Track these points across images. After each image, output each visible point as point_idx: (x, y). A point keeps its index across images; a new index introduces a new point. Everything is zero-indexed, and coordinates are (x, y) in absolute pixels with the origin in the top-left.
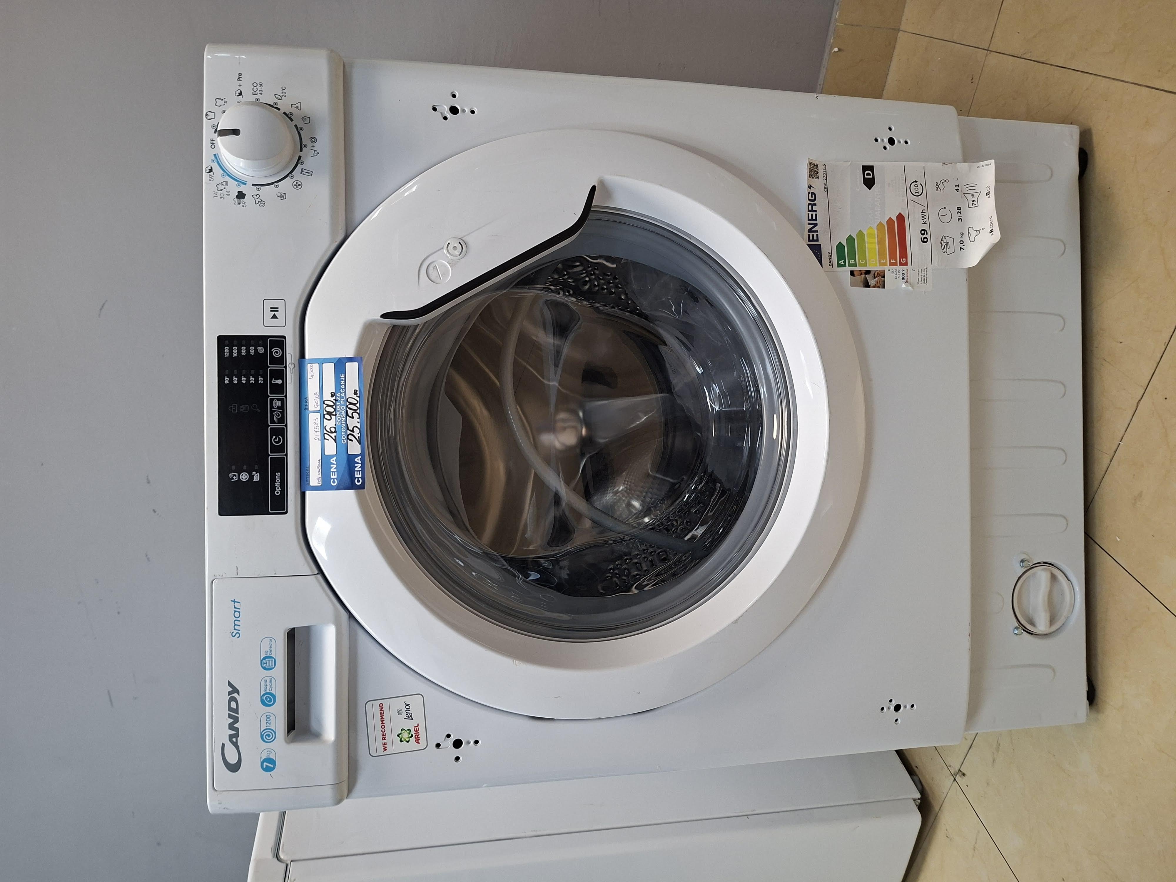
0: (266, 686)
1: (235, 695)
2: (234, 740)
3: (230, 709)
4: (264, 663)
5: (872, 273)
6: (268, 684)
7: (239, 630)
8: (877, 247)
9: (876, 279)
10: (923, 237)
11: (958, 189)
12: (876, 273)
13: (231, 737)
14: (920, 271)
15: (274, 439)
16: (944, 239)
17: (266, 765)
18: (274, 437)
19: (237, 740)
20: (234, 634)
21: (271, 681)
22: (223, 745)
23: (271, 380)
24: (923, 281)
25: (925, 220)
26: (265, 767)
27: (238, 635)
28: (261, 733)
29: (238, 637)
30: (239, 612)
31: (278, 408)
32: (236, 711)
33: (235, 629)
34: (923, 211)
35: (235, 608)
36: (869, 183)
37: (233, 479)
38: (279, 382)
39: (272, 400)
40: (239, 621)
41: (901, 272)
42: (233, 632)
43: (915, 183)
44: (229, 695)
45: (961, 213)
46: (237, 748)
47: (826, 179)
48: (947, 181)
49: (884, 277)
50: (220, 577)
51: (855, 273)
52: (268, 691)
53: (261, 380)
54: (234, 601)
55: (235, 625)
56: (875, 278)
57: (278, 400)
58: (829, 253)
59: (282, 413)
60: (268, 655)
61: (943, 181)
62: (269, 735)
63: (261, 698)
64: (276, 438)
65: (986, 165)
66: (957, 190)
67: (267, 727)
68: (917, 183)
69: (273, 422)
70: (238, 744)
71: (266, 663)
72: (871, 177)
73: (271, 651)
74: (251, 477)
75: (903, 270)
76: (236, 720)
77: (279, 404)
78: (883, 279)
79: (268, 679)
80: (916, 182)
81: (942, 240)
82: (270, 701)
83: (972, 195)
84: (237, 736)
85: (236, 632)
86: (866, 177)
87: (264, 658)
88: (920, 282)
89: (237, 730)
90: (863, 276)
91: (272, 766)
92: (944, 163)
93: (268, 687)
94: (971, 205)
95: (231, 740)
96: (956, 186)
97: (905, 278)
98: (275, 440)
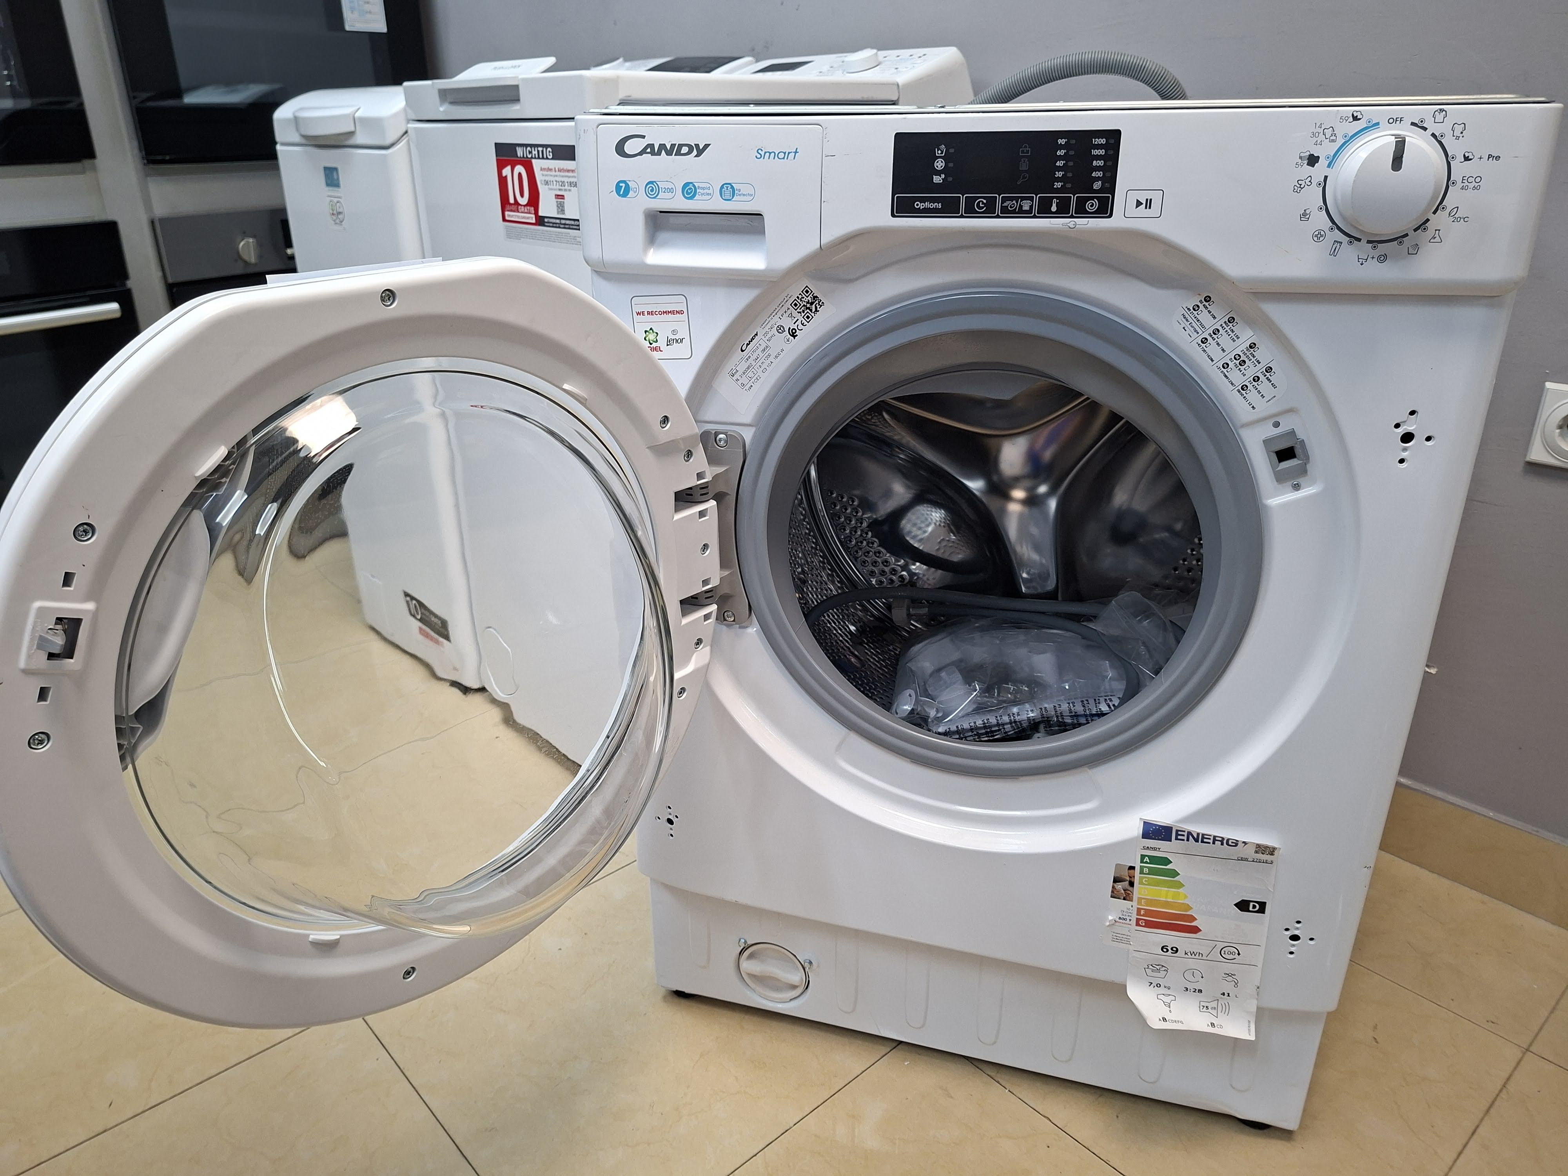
0: (703, 188)
1: (695, 152)
2: (649, 150)
3: (681, 146)
4: (727, 187)
5: (1131, 889)
6: (705, 191)
7: (764, 158)
8: (1162, 899)
9: (1123, 891)
10: (1169, 949)
11: (1224, 995)
12: (1130, 892)
13: (651, 146)
14: (1129, 937)
15: (982, 201)
16: (1164, 968)
17: (622, 186)
18: (985, 201)
19: (648, 153)
20: (760, 151)
21: (708, 194)
22: (643, 137)
23: (1057, 198)
24: (1115, 937)
25: (1189, 954)
26: (621, 185)
27: (759, 156)
28: (655, 182)
29: (756, 157)
30: (784, 158)
31: (1021, 206)
32: (678, 153)
33: (765, 153)
34: (1201, 955)
35: (789, 153)
36: (1243, 906)
37: (938, 151)
38: (1054, 208)
39: (1031, 199)
40: (774, 158)
41: (1128, 918)
42: (762, 150)
43: (1237, 952)
44: (695, 145)
45: (1194, 992)
46: (640, 154)
47: (1253, 861)
48: (1236, 986)
49: (1124, 899)
50: (824, 134)
51: (1132, 871)
52: (698, 191)
53: (1058, 185)
54: (796, 152)
55: (770, 153)
56: (1124, 890)
57: (1031, 207)
58: (1159, 849)
59: (1014, 212)
60: (736, 192)
61: (1236, 982)
62: (652, 191)
63: (691, 183)
64: (983, 203)
65: (1249, 1030)
66: (1224, 994)
67: (660, 189)
68: (1236, 955)
69: (1004, 200)
70: (644, 155)
71: (727, 189)
72: (1251, 909)
73: (740, 195)
74: (938, 173)
75: (1130, 920)
76: (669, 153)
77: (1026, 208)
78: (1122, 898)
79: (711, 191)
80: (1239, 954)
81: (1163, 966)
82: (688, 194)
83: (1215, 1008)
84: (653, 153)
85: (763, 153)
86: (1251, 904)
87: (732, 187)
88: (1115, 934)
89: (659, 153)
90: (1128, 879)
91: (621, 193)
92: (1258, 988)
93: (702, 191)
94: (1202, 1004)
95: (648, 146)
96: (1229, 994)
97: (1121, 921)
98: (981, 203)
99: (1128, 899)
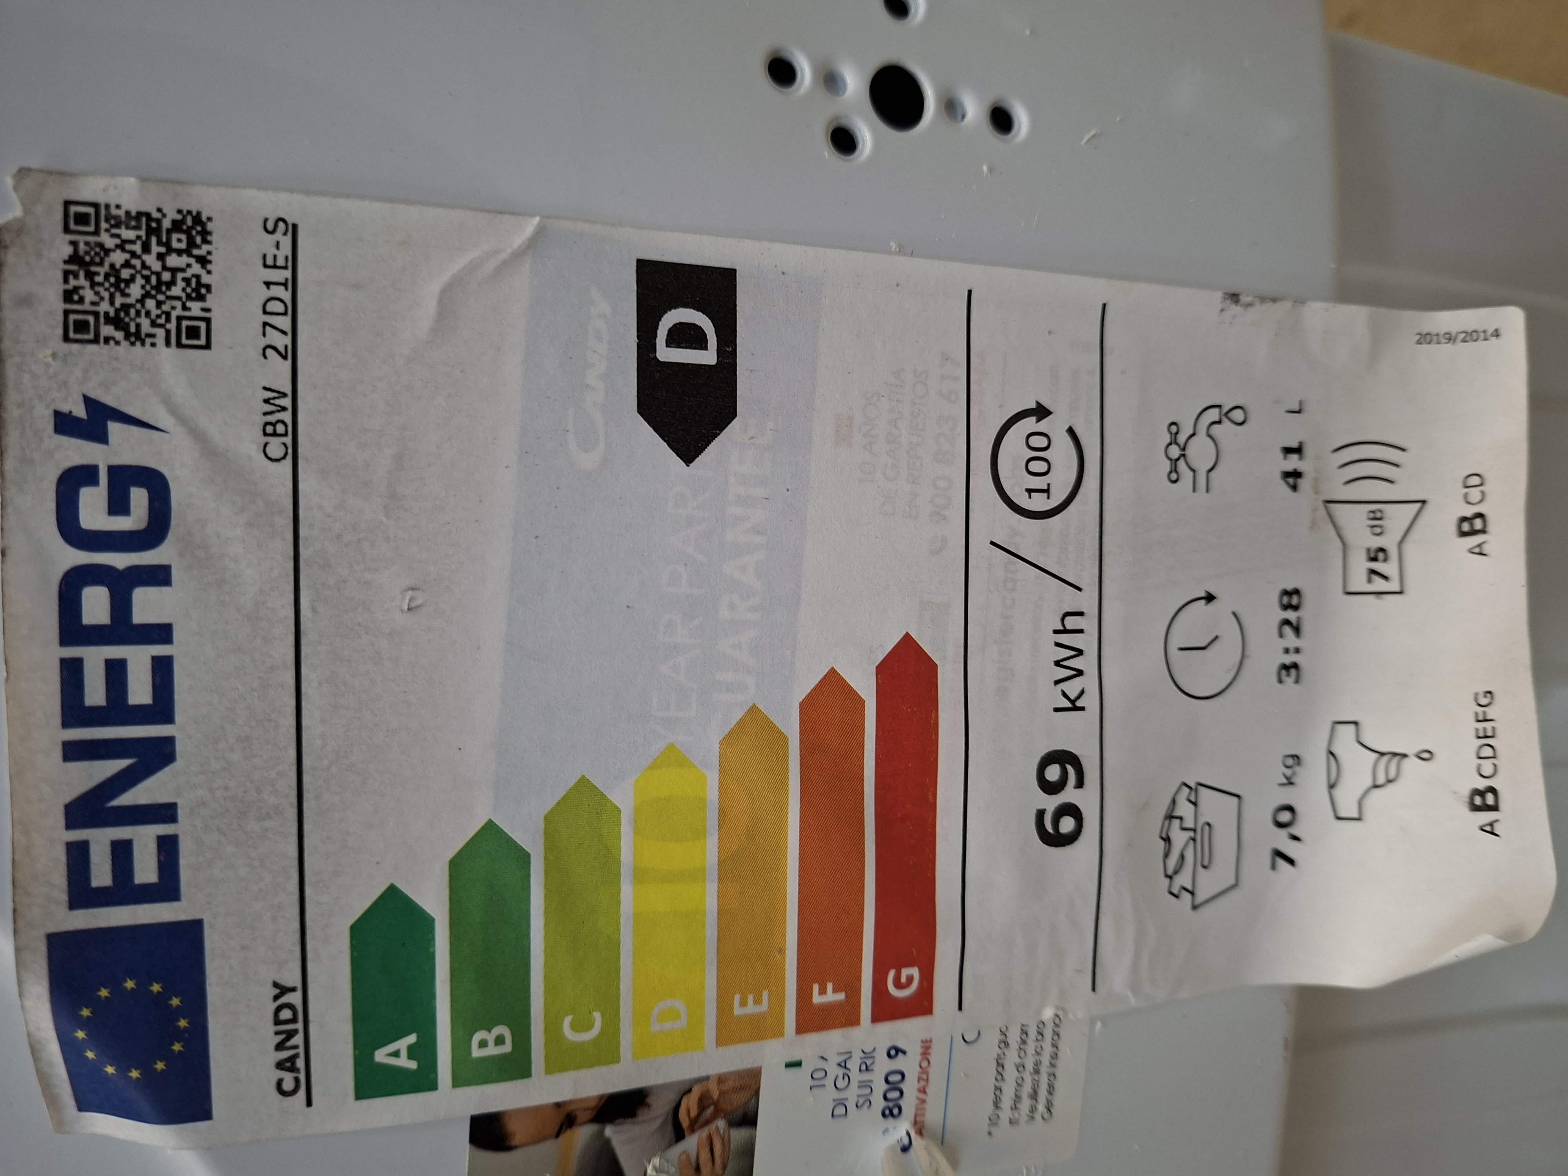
5: (660, 1108)
8: (711, 903)
9: (692, 1143)
10: (1051, 803)
11: (1296, 474)
12: (690, 1104)
14: (1014, 1038)
16: (1184, 809)
24: (1025, 1104)
25: (1073, 688)
34: (1071, 622)
41: (883, 1065)
43: (1029, 424)
45: (1297, 630)
47: (292, 354)
48: (1238, 415)
49: (749, 1120)
51: (518, 1130)
56: (679, 1135)
58: (283, 990)
61: (1213, 415)
65: (1471, 336)
66: (1293, 477)
68: (1043, 426)
72: (708, 357)
75: (895, 1052)
78: (738, 1135)
80: (1041, 412)
81: (1170, 817)
83: (1376, 517)
86: (665, 354)
88: (1006, 1113)
90: (582, 1134)
92: (1234, 297)
94: (1359, 582)
96: (1288, 451)
97: (909, 1104)
99: (738, 1100)
